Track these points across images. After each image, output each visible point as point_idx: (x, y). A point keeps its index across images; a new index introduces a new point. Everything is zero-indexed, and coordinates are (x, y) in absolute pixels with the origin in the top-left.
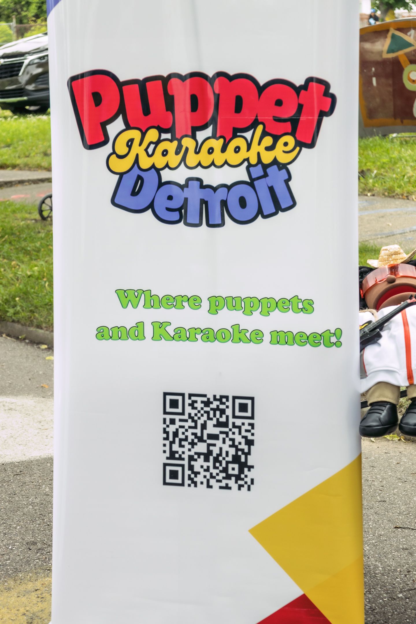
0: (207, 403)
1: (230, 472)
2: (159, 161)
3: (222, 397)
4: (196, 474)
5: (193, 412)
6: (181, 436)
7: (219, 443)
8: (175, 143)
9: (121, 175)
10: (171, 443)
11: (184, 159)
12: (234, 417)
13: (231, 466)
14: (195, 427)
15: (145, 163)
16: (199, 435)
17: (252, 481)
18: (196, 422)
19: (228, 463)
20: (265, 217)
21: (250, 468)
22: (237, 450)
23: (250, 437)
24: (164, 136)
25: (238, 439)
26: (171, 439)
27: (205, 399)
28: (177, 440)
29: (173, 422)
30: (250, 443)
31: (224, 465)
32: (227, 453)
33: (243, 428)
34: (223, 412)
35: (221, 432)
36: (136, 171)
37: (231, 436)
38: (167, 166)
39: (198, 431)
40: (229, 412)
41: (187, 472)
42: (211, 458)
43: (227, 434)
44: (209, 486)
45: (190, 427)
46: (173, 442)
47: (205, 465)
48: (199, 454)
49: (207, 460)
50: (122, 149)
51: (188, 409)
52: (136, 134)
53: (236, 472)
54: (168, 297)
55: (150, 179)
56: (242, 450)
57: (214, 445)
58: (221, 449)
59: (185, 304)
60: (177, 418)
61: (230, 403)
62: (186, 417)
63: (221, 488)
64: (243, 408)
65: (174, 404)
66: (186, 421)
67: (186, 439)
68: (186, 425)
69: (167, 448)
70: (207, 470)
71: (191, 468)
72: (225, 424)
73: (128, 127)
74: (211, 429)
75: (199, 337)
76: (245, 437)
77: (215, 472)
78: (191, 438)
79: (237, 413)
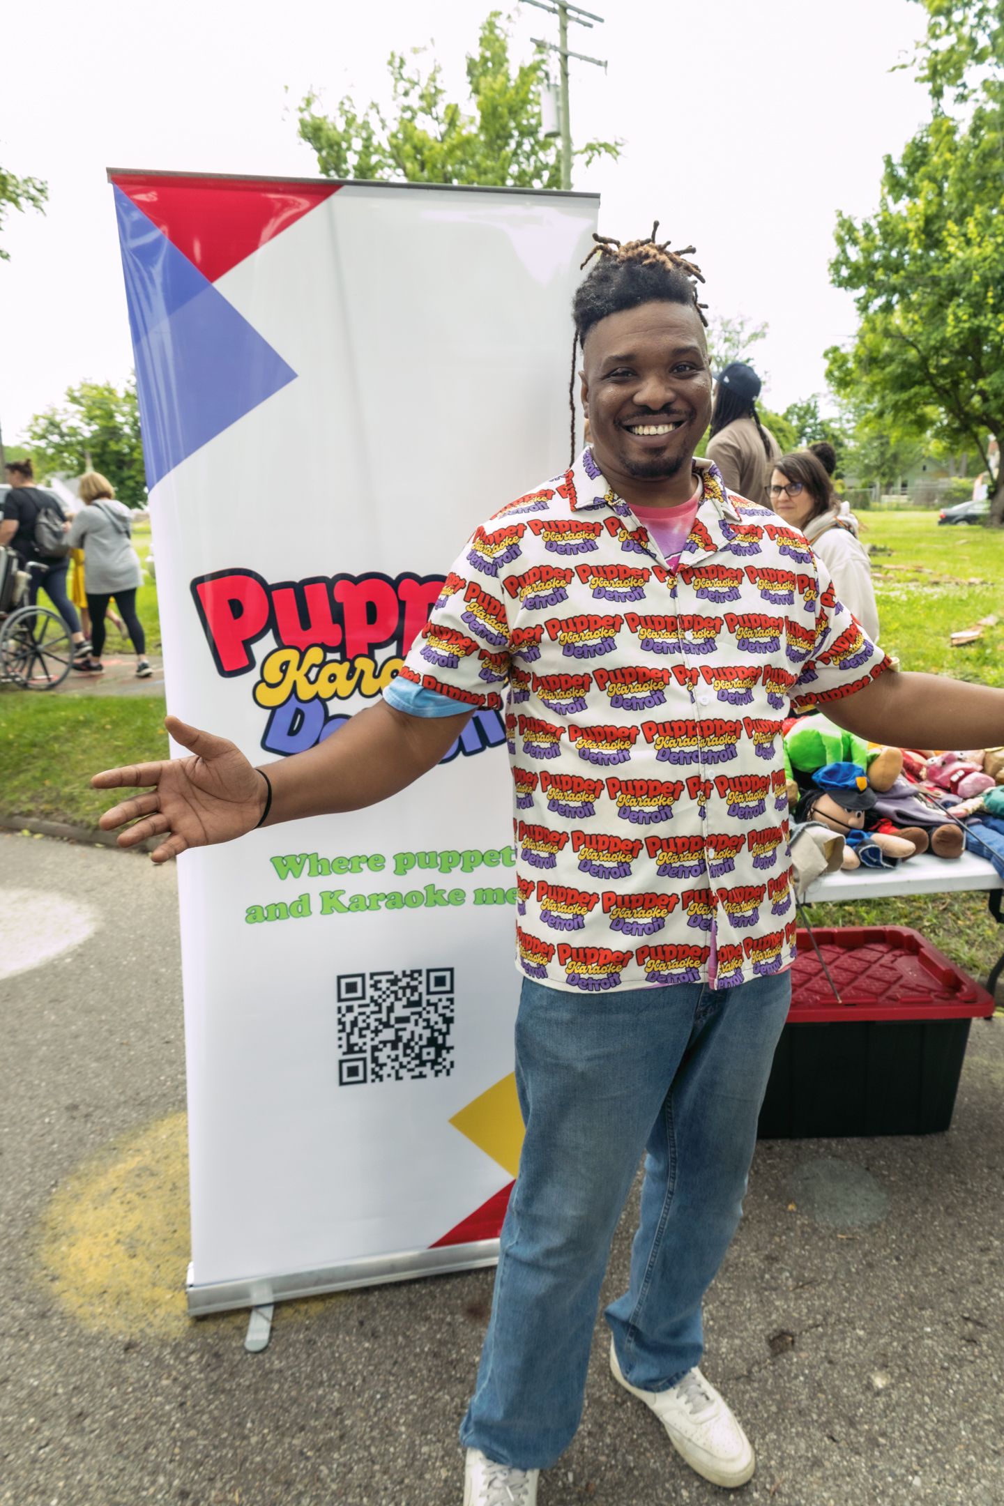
0: (394, 982)
1: (425, 1057)
2: (324, 689)
3: (413, 972)
4: (382, 1066)
5: (376, 994)
6: (361, 1024)
7: (410, 1026)
8: (347, 665)
9: (274, 709)
10: (349, 1035)
11: (358, 685)
12: (429, 993)
13: (425, 1051)
14: (380, 1011)
15: (306, 692)
16: (384, 1019)
17: (452, 1064)
18: (380, 1005)
19: (421, 1048)
20: (467, 754)
21: (449, 1049)
22: (433, 1031)
23: (449, 1014)
24: (330, 656)
25: (434, 1017)
26: (348, 1029)
27: (392, 977)
28: (356, 1030)
29: (350, 1009)
30: (448, 1021)
31: (417, 1050)
32: (421, 1037)
33: (440, 1005)
34: (414, 989)
35: (413, 1013)
36: (294, 704)
37: (425, 1015)
38: (335, 695)
39: (383, 1016)
40: (422, 988)
41: (370, 1066)
42: (401, 1045)
43: (420, 1014)
44: (398, 1078)
45: (373, 1013)
46: (352, 1033)
47: (393, 1054)
48: (384, 1043)
49: (395, 1047)
50: (273, 675)
51: (370, 992)
52: (292, 655)
53: (432, 1056)
54: (340, 860)
55: (313, 715)
56: (440, 1031)
57: (404, 1029)
58: (413, 1033)
59: (364, 866)
60: (355, 1004)
61: (423, 978)
62: (367, 1001)
63: (413, 1077)
64: (440, 981)
65: (351, 988)
66: (367, 1005)
67: (368, 1027)
68: (368, 1010)
69: (344, 1043)
70: (396, 1059)
71: (375, 1060)
72: (418, 1003)
73: (282, 646)
74: (400, 1011)
75: (382, 904)
76: (443, 1015)
77: (405, 1060)
78: (373, 1025)
79: (433, 989)
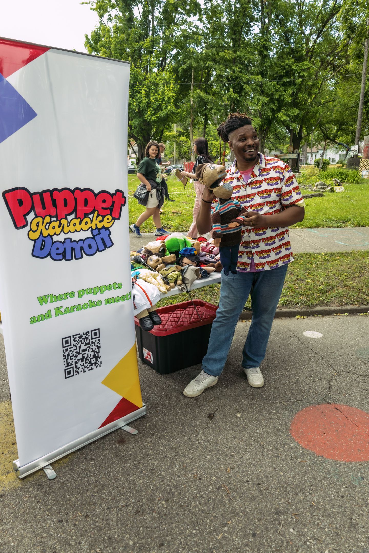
0: (80, 337)
1: (92, 362)
2: (51, 232)
3: (86, 332)
4: (78, 369)
5: (75, 343)
6: (71, 355)
7: (87, 352)
8: (58, 222)
9: (35, 240)
10: (67, 360)
11: (62, 230)
12: (92, 339)
13: (92, 360)
14: (77, 349)
15: (45, 233)
16: (78, 352)
17: (101, 363)
18: (76, 347)
19: (91, 359)
20: (100, 252)
21: (100, 358)
22: (94, 352)
23: (99, 345)
24: (53, 219)
25: (94, 347)
26: (67, 358)
27: (80, 336)
28: (69, 357)
29: (67, 350)
30: (99, 348)
31: (90, 360)
32: (90, 355)
33: (96, 342)
34: (87, 338)
35: (87, 347)
36: (42, 238)
37: (91, 347)
39: (78, 350)
40: (90, 338)
41: (75, 369)
42: (84, 360)
43: (90, 347)
44: (84, 371)
45: (74, 350)
46: (68, 359)
47: (82, 363)
48: (79, 360)
49: (82, 361)
50: (35, 228)
51: (73, 342)
52: (40, 220)
53: (95, 361)
54: (60, 295)
55: (48, 241)
56: (96, 352)
57: (85, 354)
58: (88, 354)
59: (68, 296)
60: (68, 348)
61: (90, 334)
62: (72, 346)
63: (89, 370)
64: (95, 334)
65: (67, 342)
66: (72, 348)
67: (73, 356)
68: (72, 349)
69: (66, 363)
70: (83, 365)
71: (76, 367)
72: (89, 343)
73: (37, 216)
74: (83, 347)
75: (75, 309)
76: (97, 346)
77: (86, 365)
78: (75, 354)
79: (93, 337)
